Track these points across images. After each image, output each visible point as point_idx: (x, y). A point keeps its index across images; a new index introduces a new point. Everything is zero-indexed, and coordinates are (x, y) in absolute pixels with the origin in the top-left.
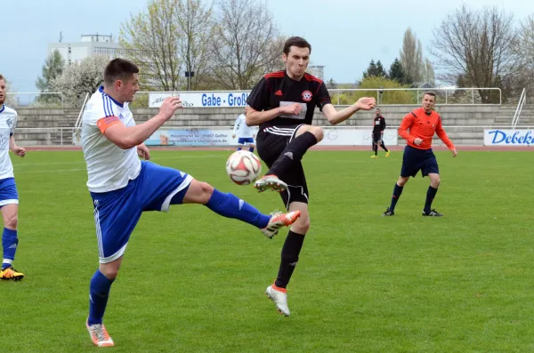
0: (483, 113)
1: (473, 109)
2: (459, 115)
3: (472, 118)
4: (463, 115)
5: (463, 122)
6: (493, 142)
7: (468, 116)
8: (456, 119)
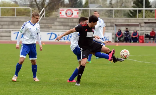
0: (19, 22)
1: (14, 20)
2: (5, 23)
3: (12, 24)
4: (7, 23)
5: (6, 27)
7: (10, 23)
8: (2, 25)
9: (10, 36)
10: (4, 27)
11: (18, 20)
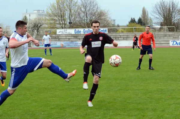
0: (169, 35)
1: (166, 34)
3: (166, 37)
4: (162, 36)
6: (173, 45)
7: (164, 36)
8: (160, 37)
9: (169, 43)
10: (161, 38)
11: (168, 34)
